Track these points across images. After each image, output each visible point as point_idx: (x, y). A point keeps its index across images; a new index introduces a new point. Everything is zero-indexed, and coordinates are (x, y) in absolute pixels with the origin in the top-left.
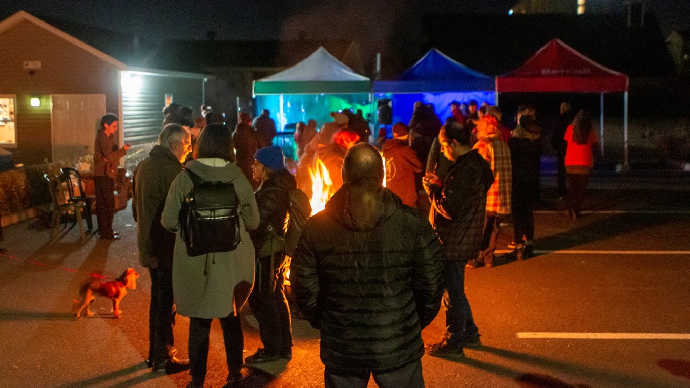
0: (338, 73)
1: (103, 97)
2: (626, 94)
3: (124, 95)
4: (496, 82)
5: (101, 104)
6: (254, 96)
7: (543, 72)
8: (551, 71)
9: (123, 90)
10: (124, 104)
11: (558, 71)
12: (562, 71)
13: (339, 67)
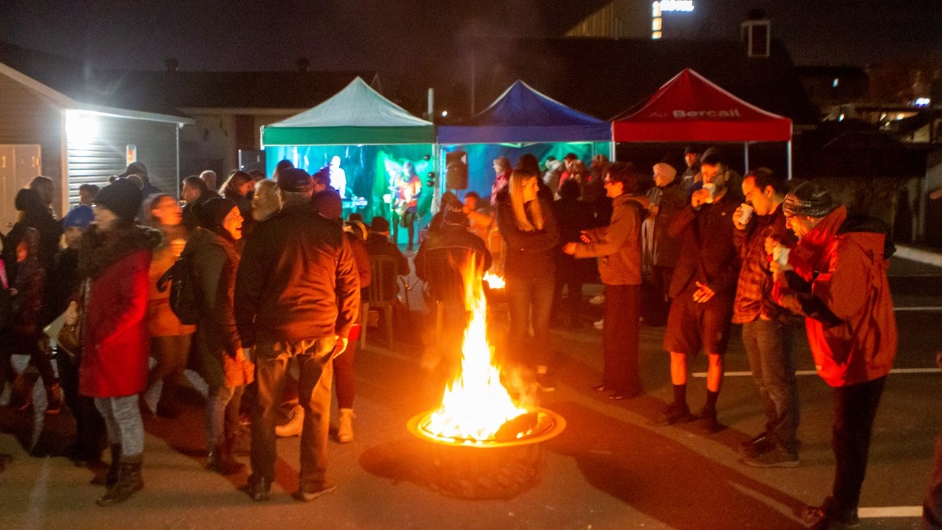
0: (384, 114)
1: (39, 147)
2: (790, 145)
3: (69, 146)
4: (612, 129)
5: (33, 158)
6: (262, 148)
7: (675, 113)
8: (686, 113)
9: (69, 138)
10: (70, 159)
11: (695, 114)
12: (702, 113)
13: (385, 106)
